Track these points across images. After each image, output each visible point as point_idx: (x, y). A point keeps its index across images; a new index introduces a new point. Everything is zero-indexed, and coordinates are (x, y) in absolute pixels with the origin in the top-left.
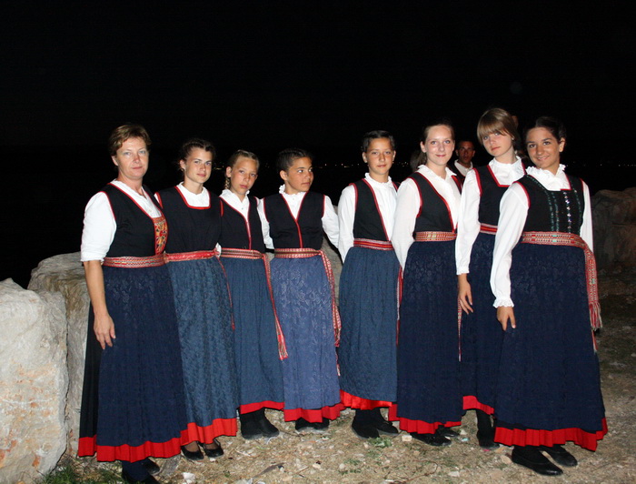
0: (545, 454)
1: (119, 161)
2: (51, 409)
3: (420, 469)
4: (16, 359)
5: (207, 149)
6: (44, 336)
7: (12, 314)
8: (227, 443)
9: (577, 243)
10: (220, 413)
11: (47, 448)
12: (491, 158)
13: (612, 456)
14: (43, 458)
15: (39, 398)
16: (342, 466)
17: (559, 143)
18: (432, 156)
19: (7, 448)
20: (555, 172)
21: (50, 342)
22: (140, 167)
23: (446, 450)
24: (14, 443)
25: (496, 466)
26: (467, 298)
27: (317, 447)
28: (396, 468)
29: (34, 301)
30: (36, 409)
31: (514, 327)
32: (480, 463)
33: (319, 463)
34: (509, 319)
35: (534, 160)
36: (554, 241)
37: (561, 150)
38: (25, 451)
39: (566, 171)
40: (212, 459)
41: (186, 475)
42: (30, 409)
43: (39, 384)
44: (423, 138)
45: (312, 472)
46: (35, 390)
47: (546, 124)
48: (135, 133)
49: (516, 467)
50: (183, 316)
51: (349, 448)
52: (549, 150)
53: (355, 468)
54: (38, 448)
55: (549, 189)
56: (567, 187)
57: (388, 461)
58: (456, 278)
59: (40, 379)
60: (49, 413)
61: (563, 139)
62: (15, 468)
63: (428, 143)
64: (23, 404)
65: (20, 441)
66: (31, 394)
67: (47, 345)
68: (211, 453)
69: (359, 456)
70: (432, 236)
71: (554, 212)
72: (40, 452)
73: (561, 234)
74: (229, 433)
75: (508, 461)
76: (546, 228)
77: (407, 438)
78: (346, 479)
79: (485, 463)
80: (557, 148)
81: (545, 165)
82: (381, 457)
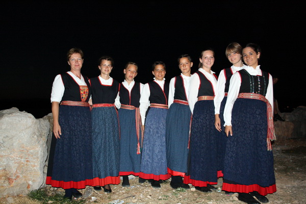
0: (254, 197)
1: (70, 63)
2: (36, 164)
3: (195, 200)
4: (20, 141)
5: (108, 60)
6: (34, 133)
7: (20, 121)
8: (114, 188)
9: (262, 99)
10: (110, 174)
11: (34, 181)
12: (232, 64)
13: (287, 200)
14: (32, 185)
15: (30, 159)
16: (160, 197)
17: (257, 54)
18: (205, 64)
19: (14, 178)
20: (255, 68)
21: (37, 136)
22: (79, 65)
23: (209, 194)
24: (18, 177)
25: (230, 201)
26: (218, 124)
27: (152, 191)
28: (184, 199)
29: (30, 117)
30: (29, 163)
31: (231, 135)
32: (224, 199)
33: (150, 196)
34: (229, 132)
35: (246, 62)
36: (251, 97)
37: (258, 57)
38: (23, 181)
39: (260, 68)
40: (106, 193)
41: (93, 198)
42: (26, 163)
43: (31, 153)
44: (201, 56)
45: (147, 199)
46: (29, 155)
47: (251, 46)
48: (76, 51)
49: (240, 201)
50: (96, 130)
51: (166, 191)
52: (252, 57)
53: (165, 198)
54: (29, 180)
55: (251, 74)
56: (260, 74)
57: (181, 196)
58: (214, 116)
59: (31, 151)
60: (35, 166)
61: (259, 53)
62: (18, 188)
63: (203, 58)
64: (23, 160)
65: (21, 176)
66: (27, 157)
67: (36, 137)
68: (106, 190)
69: (169, 194)
70: (205, 98)
71: (252, 84)
72: (30, 183)
73: (255, 94)
74: (114, 183)
75: (237, 199)
76: (248, 91)
77: (193, 189)
78: (160, 202)
79: (226, 199)
80: (256, 57)
81: (250, 64)
82: (179, 195)
